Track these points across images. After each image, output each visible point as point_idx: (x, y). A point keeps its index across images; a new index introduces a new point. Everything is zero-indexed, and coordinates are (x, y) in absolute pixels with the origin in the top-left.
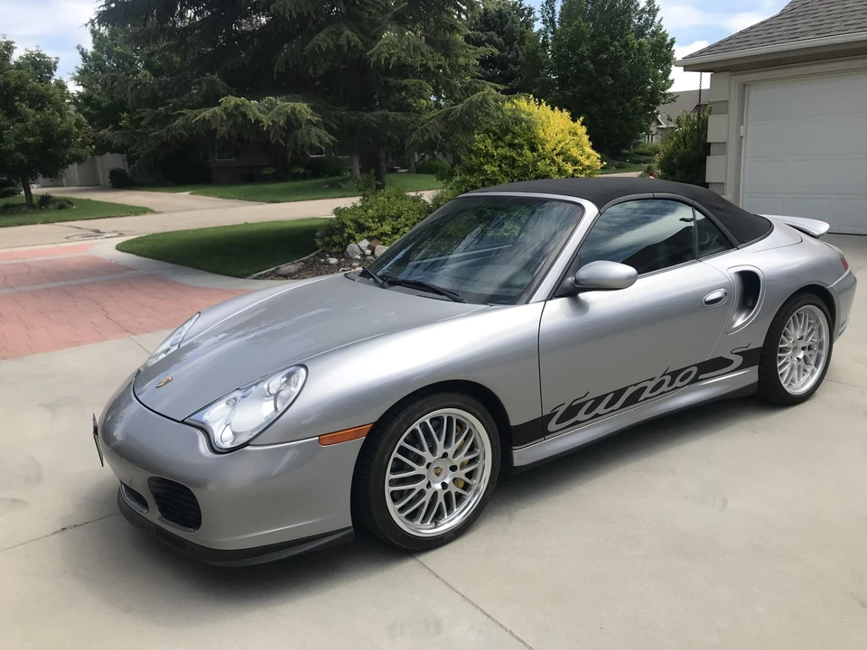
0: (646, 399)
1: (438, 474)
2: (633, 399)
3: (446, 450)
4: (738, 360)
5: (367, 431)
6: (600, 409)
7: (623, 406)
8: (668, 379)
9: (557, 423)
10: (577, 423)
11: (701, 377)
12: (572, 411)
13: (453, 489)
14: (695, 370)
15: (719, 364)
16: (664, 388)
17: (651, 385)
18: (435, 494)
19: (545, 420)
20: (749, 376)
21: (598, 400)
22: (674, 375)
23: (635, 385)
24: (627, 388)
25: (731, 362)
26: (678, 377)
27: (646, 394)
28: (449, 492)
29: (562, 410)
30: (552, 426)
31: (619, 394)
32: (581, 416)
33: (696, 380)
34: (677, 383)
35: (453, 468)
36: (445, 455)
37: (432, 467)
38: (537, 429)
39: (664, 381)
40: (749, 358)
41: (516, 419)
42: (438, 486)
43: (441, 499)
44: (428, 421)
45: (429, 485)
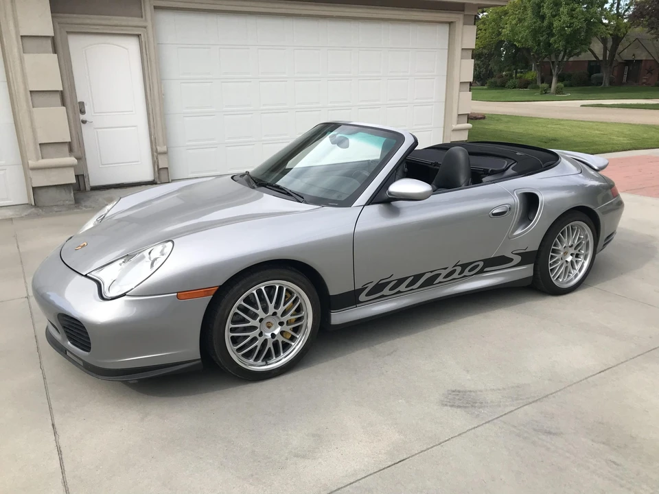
0: (440, 282)
1: (269, 327)
2: (430, 282)
3: (276, 311)
4: (517, 259)
5: (214, 292)
6: (402, 288)
7: (421, 286)
8: (459, 269)
9: (366, 295)
10: (383, 296)
11: (486, 270)
12: (379, 287)
13: (280, 339)
14: (481, 264)
15: (501, 261)
16: (455, 275)
17: (444, 273)
18: (266, 341)
19: (356, 293)
20: (526, 271)
21: (401, 281)
22: (464, 266)
23: (431, 272)
24: (425, 273)
25: (511, 260)
26: (468, 269)
27: (440, 279)
28: (277, 340)
29: (370, 286)
30: (362, 297)
31: (417, 278)
32: (386, 291)
33: (482, 271)
34: (466, 273)
35: (281, 324)
36: (275, 314)
37: (264, 322)
38: (351, 299)
39: (455, 270)
40: (526, 258)
41: (333, 291)
42: (269, 335)
43: (270, 345)
44: (263, 288)
45: (261, 334)
